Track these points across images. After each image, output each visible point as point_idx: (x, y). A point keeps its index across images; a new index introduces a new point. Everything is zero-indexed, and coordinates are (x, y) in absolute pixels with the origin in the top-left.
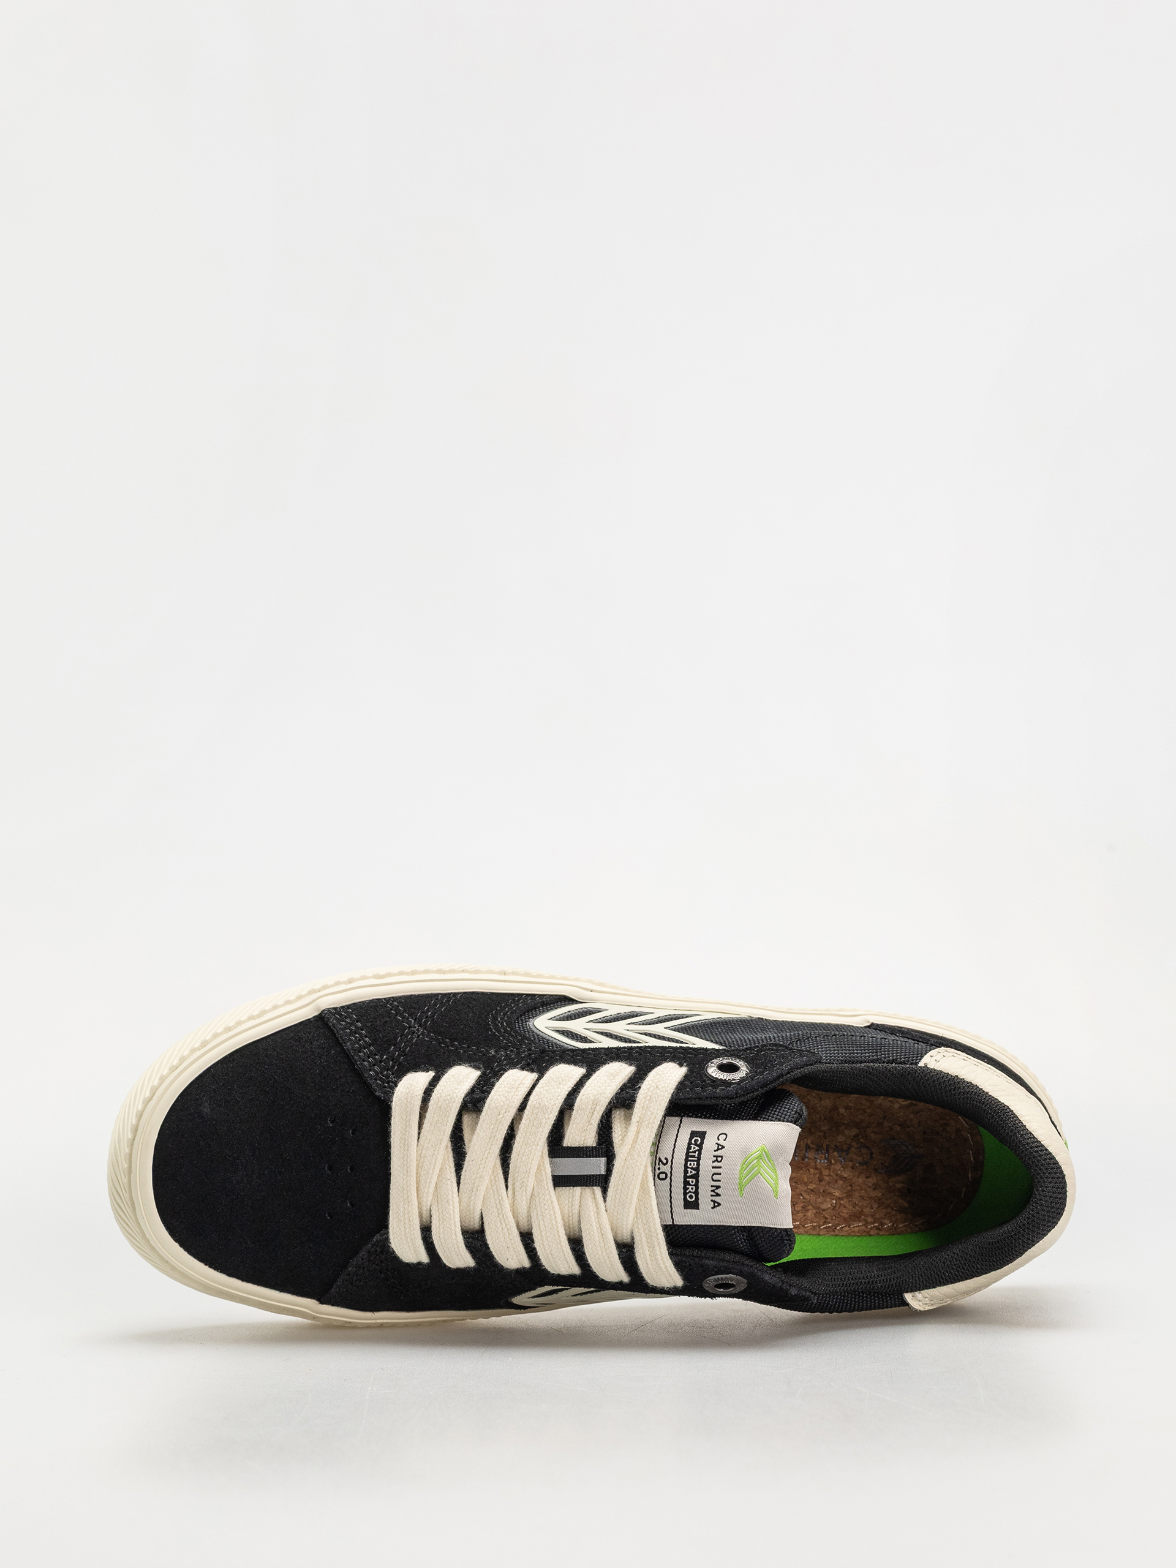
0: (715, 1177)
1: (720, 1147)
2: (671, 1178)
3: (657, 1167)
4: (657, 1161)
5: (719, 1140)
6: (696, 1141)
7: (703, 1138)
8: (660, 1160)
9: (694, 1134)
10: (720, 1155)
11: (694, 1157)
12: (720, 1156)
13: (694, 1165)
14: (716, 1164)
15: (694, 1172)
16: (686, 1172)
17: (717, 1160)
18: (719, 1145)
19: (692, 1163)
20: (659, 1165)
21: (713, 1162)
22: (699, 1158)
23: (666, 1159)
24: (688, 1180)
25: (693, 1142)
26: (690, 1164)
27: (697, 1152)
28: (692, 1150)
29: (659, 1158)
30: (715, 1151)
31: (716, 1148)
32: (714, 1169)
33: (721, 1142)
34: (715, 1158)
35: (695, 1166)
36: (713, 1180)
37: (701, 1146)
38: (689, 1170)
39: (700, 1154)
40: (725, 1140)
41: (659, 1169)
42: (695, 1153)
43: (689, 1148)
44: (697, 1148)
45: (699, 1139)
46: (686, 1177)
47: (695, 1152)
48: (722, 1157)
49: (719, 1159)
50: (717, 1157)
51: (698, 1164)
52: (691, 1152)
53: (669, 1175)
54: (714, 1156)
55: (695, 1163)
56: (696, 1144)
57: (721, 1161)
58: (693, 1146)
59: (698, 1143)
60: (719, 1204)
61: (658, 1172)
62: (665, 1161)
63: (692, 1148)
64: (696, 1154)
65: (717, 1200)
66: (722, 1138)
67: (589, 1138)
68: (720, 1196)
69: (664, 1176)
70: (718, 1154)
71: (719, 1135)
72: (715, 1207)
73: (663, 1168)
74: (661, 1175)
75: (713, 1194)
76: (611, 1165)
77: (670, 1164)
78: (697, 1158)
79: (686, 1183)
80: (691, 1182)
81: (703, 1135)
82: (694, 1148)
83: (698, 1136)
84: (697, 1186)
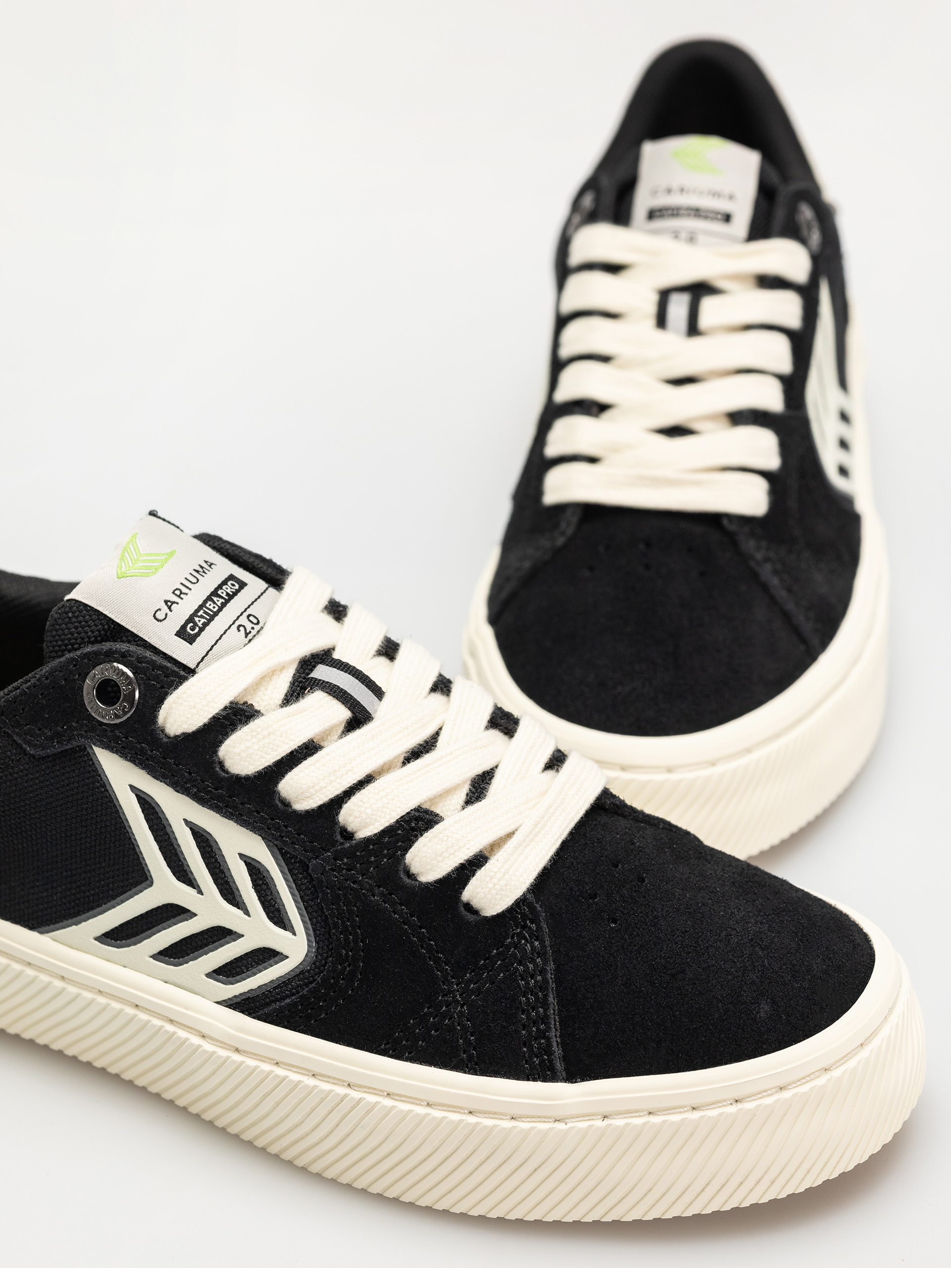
0: (194, 580)
1: (169, 604)
2: (245, 610)
3: (254, 632)
4: (250, 636)
5: (166, 615)
6: (193, 629)
7: (184, 627)
8: (247, 634)
9: (191, 640)
10: (174, 595)
11: (205, 612)
12: (176, 595)
13: (210, 605)
14: (184, 590)
15: (215, 599)
16: (224, 605)
17: (181, 593)
18: (170, 608)
19: (211, 607)
20: (250, 632)
21: (187, 594)
22: (201, 607)
23: (239, 631)
24: (227, 598)
25: (197, 630)
26: (214, 607)
27: (199, 614)
28: (203, 620)
29: (246, 637)
30: (177, 603)
31: (174, 605)
32: (190, 587)
33: (165, 609)
34: (182, 596)
35: (209, 603)
36: (198, 580)
37: (191, 619)
38: (219, 604)
39: (197, 611)
40: (160, 610)
41: (253, 628)
42: (201, 615)
43: (205, 625)
44: (197, 619)
45: (188, 629)
46: (227, 602)
47: (202, 617)
48: (173, 593)
49: (178, 592)
50: (179, 596)
51: (205, 602)
52: (206, 619)
53: (246, 614)
54: (182, 599)
55: (207, 605)
56: (196, 624)
57: (177, 589)
58: (200, 624)
59: (192, 624)
60: (206, 562)
61: (257, 628)
62: (242, 628)
63: (201, 622)
64: (201, 613)
65: (204, 565)
66: (160, 615)
67: (317, 699)
68: (199, 565)
69: (251, 618)
70: (175, 599)
71: (161, 621)
72: (212, 564)
73: (249, 626)
74: (255, 621)
75: (206, 571)
76: (308, 664)
77: (237, 623)
78: (202, 609)
79: (231, 597)
80: (225, 593)
81: (181, 633)
82: (200, 622)
83: (186, 634)
84: (220, 587)
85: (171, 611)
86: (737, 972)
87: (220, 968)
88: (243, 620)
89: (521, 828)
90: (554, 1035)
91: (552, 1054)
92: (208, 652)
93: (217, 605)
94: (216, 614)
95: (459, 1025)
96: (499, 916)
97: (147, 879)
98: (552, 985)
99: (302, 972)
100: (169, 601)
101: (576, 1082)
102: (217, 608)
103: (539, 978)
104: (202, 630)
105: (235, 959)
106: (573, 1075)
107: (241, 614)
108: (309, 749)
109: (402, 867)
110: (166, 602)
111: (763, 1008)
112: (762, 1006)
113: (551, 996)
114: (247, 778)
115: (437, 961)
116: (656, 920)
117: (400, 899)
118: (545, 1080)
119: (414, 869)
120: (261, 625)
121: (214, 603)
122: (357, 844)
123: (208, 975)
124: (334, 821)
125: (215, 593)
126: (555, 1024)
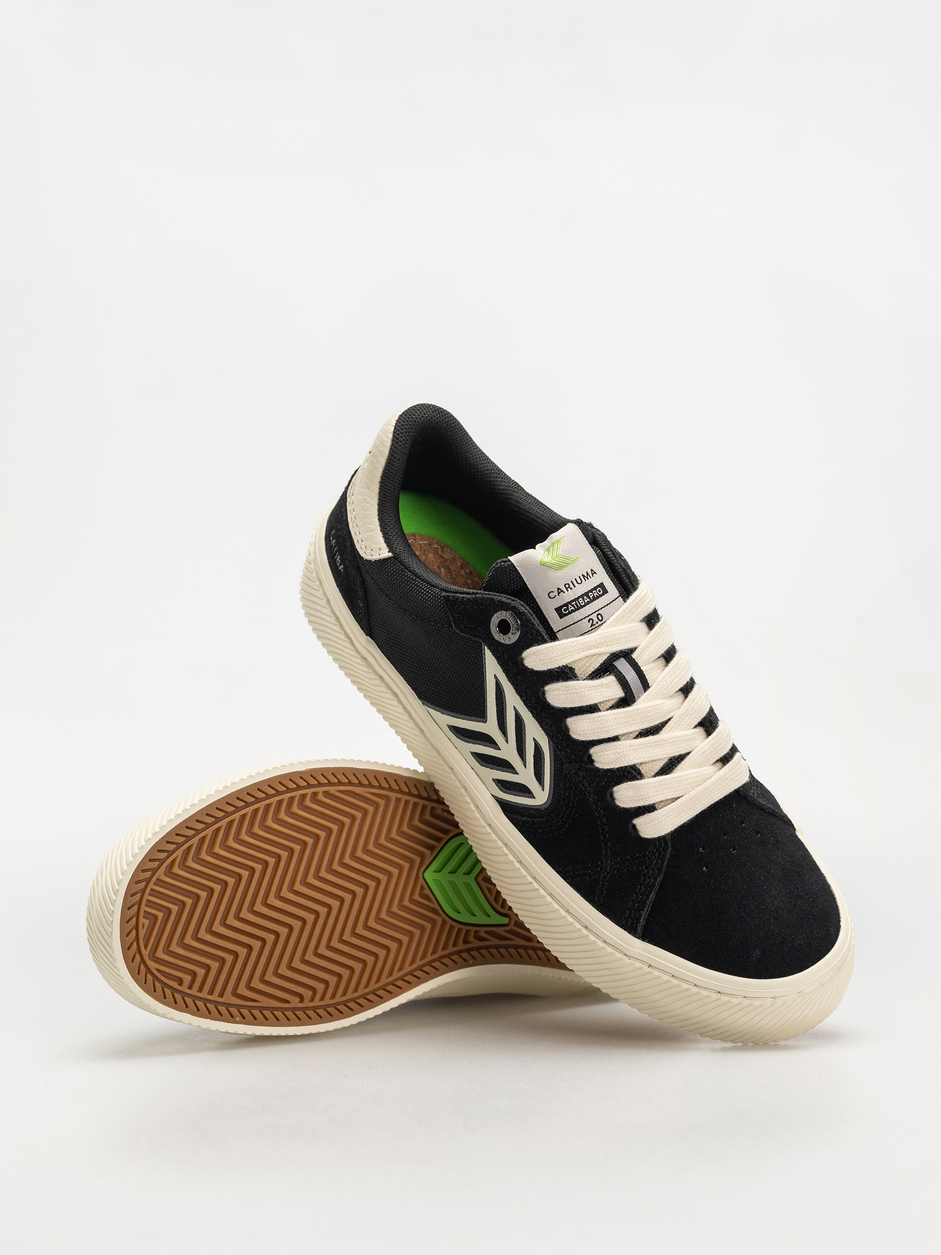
0: (579, 582)
1: (560, 591)
2: (598, 610)
3: (597, 625)
4: (593, 627)
5: (555, 596)
6: (565, 611)
7: (561, 607)
8: (592, 625)
9: (562, 616)
11: (576, 604)
12: (565, 587)
14: (572, 586)
15: (585, 598)
16: (588, 603)
17: (569, 587)
18: (559, 593)
19: (581, 602)
20: (594, 625)
21: (571, 589)
23: (589, 622)
24: (592, 599)
25: (568, 611)
26: (582, 603)
27: (573, 603)
28: (573, 608)
29: (591, 627)
30: (564, 593)
31: (562, 592)
32: (575, 585)
33: (556, 593)
34: (569, 589)
35: (581, 599)
36: (582, 582)
37: (566, 605)
38: (586, 601)
39: (572, 601)
40: (553, 592)
41: (597, 623)
43: (573, 611)
44: (570, 606)
45: (563, 609)
46: (591, 602)
47: (573, 606)
48: (565, 585)
49: (567, 586)
50: (567, 589)
51: (579, 597)
52: (575, 607)
53: (597, 613)
54: (568, 591)
55: (579, 600)
56: (568, 609)
57: (568, 584)
58: (570, 609)
59: (566, 608)
60: (592, 570)
61: (600, 623)
62: (591, 621)
65: (590, 573)
66: (552, 595)
67: (610, 680)
68: (587, 572)
69: (599, 616)
70: (564, 589)
71: (551, 598)
72: (595, 573)
73: (596, 620)
74: (600, 618)
75: (589, 577)
76: (615, 656)
77: (591, 617)
78: (575, 601)
79: (595, 599)
80: (592, 596)
81: (558, 610)
82: (571, 608)
83: (561, 612)
84: (591, 591)
85: (559, 595)
86: (754, 926)
87: (501, 780)
88: (594, 617)
89: (682, 798)
90: (644, 914)
91: (639, 923)
92: (567, 627)
93: (584, 602)
94: (582, 607)
95: (602, 881)
96: (647, 839)
97: (484, 718)
98: (657, 887)
99: (538, 810)
100: (560, 589)
101: (645, 941)
102: (583, 604)
103: (652, 880)
104: (570, 613)
105: (510, 781)
106: (645, 937)
107: (595, 612)
108: (593, 709)
109: (609, 792)
110: (558, 589)
111: (756, 953)
112: (756, 951)
113: (653, 893)
114: (553, 708)
115: (606, 845)
116: (727, 878)
117: (602, 806)
118: (629, 933)
119: (616, 795)
120: (603, 621)
121: (584, 600)
122: (592, 769)
123: (493, 780)
124: (587, 751)
125: (587, 594)
126: (648, 908)
